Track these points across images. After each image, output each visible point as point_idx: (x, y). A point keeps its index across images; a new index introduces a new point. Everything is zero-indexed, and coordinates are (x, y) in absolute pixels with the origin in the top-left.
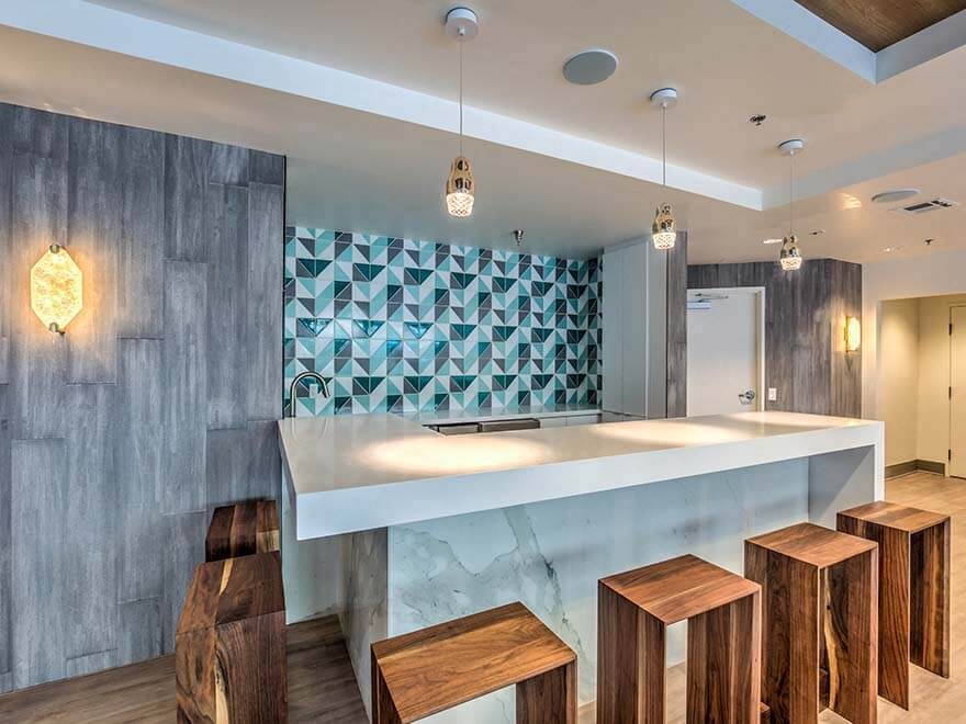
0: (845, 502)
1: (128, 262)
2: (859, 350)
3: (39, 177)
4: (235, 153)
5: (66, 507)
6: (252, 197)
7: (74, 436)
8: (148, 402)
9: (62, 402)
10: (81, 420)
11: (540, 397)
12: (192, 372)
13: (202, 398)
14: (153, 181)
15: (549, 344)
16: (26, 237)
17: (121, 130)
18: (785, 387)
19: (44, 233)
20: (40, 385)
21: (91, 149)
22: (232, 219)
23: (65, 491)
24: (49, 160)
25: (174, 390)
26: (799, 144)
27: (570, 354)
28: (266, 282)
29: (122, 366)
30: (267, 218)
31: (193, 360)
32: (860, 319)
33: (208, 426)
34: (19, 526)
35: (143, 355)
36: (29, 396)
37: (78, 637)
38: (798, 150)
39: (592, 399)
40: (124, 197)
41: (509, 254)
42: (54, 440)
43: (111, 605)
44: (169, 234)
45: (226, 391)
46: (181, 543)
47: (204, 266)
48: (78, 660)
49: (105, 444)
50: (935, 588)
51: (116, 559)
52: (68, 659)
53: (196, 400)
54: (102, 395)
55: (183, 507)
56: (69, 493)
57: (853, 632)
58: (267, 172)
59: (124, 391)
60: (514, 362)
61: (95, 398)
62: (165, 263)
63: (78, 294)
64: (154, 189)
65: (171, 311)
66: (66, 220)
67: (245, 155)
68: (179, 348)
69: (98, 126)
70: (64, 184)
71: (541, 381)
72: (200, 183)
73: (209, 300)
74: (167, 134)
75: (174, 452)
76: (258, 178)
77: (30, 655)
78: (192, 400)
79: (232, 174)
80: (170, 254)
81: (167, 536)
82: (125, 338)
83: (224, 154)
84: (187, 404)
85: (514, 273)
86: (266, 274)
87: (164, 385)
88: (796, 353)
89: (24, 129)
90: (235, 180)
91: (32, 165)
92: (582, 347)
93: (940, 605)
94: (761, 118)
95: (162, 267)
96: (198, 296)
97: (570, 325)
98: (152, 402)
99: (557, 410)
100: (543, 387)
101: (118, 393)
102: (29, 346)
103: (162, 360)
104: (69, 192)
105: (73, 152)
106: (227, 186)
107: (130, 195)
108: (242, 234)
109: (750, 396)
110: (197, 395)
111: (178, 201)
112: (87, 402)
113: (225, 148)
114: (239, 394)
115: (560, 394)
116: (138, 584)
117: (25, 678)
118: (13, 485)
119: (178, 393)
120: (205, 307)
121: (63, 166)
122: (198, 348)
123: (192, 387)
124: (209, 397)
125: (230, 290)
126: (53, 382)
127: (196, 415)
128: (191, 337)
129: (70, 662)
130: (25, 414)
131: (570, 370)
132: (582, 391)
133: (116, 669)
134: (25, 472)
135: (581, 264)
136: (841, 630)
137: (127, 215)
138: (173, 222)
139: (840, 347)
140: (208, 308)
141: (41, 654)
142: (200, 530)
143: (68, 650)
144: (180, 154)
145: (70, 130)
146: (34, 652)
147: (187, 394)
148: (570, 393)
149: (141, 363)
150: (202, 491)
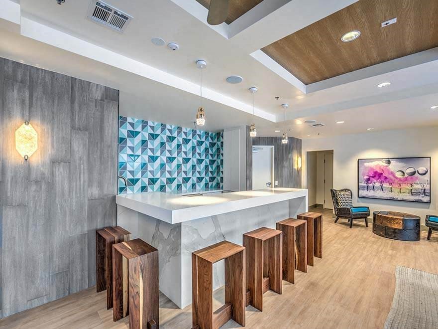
0: (299, 212)
1: (55, 130)
2: (301, 168)
3: (16, 91)
4: (99, 88)
5: (27, 234)
6: (106, 106)
7: (31, 205)
8: (63, 189)
9: (26, 190)
10: (34, 197)
11: (199, 186)
12: (82, 176)
13: (86, 187)
14: (66, 96)
15: (203, 165)
16: (10, 117)
17: (53, 74)
18: (280, 180)
19: (18, 116)
20: (16, 182)
21: (39, 81)
22: (98, 114)
23: (27, 227)
24: (21, 84)
25: (75, 184)
26: (287, 105)
27: (210, 169)
28: (111, 140)
29: (53, 174)
30: (112, 114)
31: (82, 171)
32: (301, 157)
33: (88, 198)
34: (6, 244)
35: (62, 169)
36: (11, 187)
37: (32, 291)
38: (286, 107)
39: (218, 186)
40: (53, 102)
41: (188, 129)
42: (22, 206)
43: (47, 275)
44: (73, 120)
45: (95, 184)
46: (77, 247)
47: (87, 133)
48: (33, 301)
49: (45, 207)
50: (319, 234)
51: (49, 256)
52: (28, 301)
53: (83, 188)
54: (44, 186)
55: (78, 231)
56: (29, 229)
57: (301, 246)
58: (112, 96)
59: (53, 185)
60: (190, 172)
61: (41, 187)
62: (71, 130)
63: (36, 143)
64: (67, 100)
65: (74, 151)
66: (28, 110)
67: (103, 89)
68: (76, 166)
69: (42, 71)
70: (27, 94)
71: (200, 179)
72: (85, 98)
73: (89, 146)
74: (72, 77)
75: (74, 209)
76: (108, 98)
77: (10, 301)
78: (82, 188)
79: (98, 96)
80: (73, 127)
81: (71, 244)
82: (54, 162)
83: (95, 87)
84: (80, 189)
85: (190, 137)
86: (111, 137)
87: (70, 182)
88: (283, 169)
89: (9, 69)
90: (99, 98)
91: (13, 85)
92: (214, 166)
93: (320, 239)
94: (278, 98)
95: (69, 133)
96: (84, 145)
97: (210, 158)
98: (65, 189)
99: (205, 191)
100: (201, 182)
101: (51, 186)
102: (11, 165)
103: (70, 171)
104: (29, 98)
105: (31, 81)
106: (96, 100)
107: (56, 101)
108: (102, 120)
109: (270, 184)
110: (84, 185)
111: (76, 105)
112: (37, 189)
113: (95, 85)
114: (100, 185)
115: (207, 184)
116: (59, 266)
117: (8, 312)
118: (3, 226)
119: (76, 185)
120: (87, 149)
121: (27, 87)
122: (84, 167)
123: (82, 182)
124: (89, 186)
125: (97, 143)
126: (22, 181)
127: (83, 194)
128: (81, 162)
129: (29, 302)
130: (9, 194)
131: (210, 175)
132: (214, 183)
133: (49, 303)
134: (9, 221)
135: (214, 134)
136: (299, 247)
137: (55, 110)
138: (74, 114)
139: (295, 167)
140: (89, 150)
141: (16, 300)
142: (85, 241)
143: (28, 297)
144: (77, 86)
145: (30, 72)
146: (12, 299)
147: (80, 185)
148: (210, 184)
149: (60, 172)
150: (86, 225)
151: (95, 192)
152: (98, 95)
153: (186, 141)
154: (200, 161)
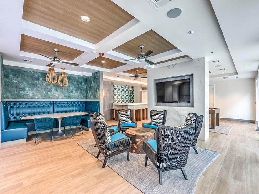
22: (110, 87)
27: (130, 98)
31: (108, 98)
41: (124, 86)
60: (124, 99)
96: (109, 93)
97: (130, 94)
119: (108, 101)
151: (110, 102)
152: (110, 83)
153: (123, 90)
154: (127, 96)
